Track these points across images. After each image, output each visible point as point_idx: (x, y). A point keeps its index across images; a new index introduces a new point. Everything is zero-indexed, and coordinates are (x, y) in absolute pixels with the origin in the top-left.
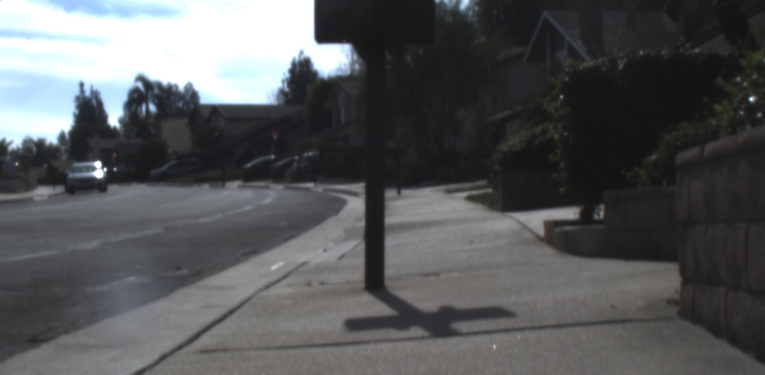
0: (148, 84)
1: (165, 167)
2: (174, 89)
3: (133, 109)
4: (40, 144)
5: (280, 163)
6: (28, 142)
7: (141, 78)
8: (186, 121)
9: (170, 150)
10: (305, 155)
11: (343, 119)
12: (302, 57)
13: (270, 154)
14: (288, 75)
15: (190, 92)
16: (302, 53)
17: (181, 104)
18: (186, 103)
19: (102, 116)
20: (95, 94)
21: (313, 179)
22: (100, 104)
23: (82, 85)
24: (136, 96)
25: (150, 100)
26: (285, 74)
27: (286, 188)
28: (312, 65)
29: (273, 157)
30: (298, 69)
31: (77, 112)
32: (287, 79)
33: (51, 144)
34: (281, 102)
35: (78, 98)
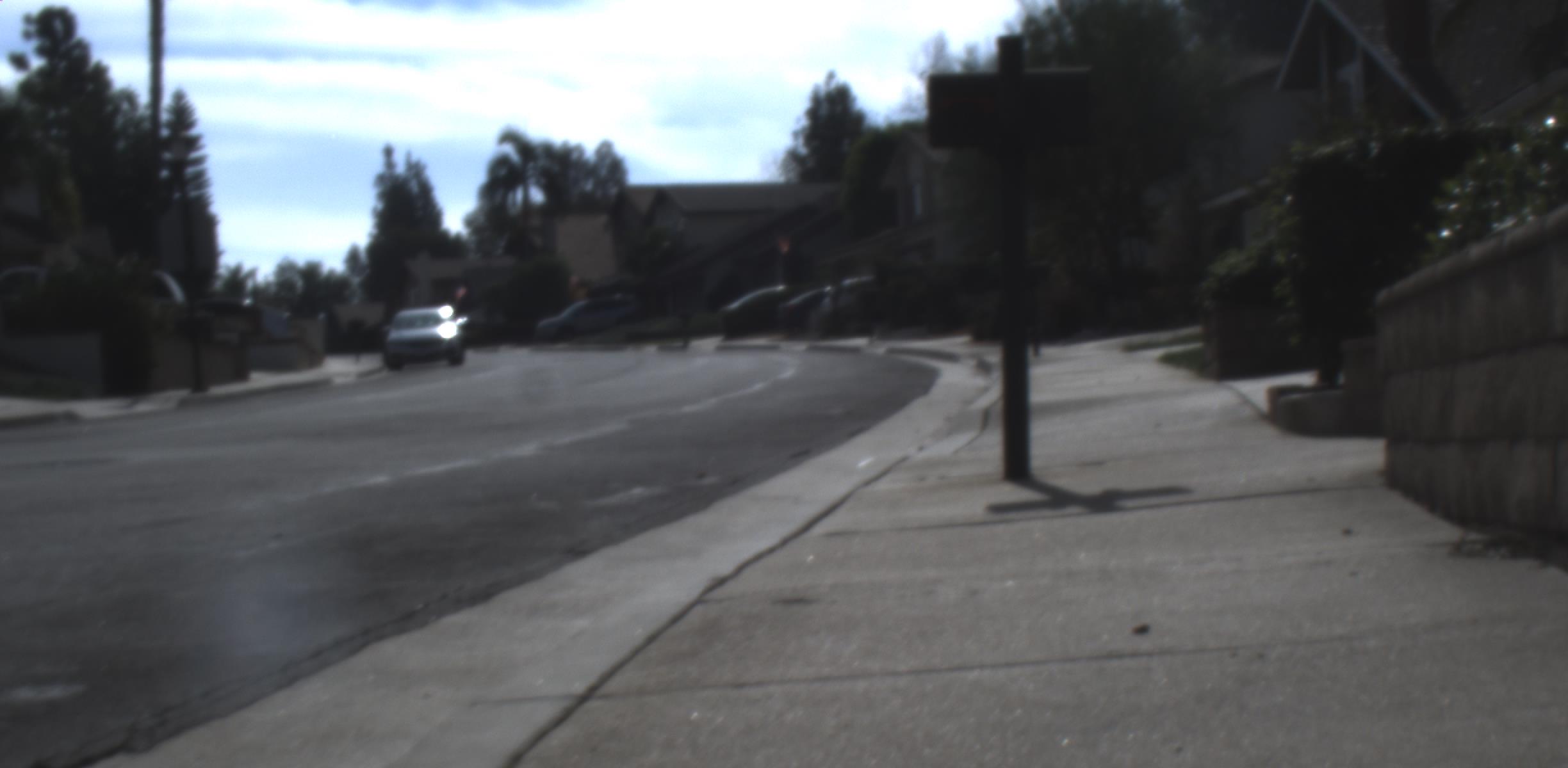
0: (526, 149)
1: (566, 314)
2: (575, 156)
3: (498, 198)
4: (311, 272)
5: (795, 301)
6: (286, 270)
7: (510, 137)
8: (603, 219)
9: (574, 279)
10: (848, 282)
11: (919, 207)
12: (833, 85)
13: (773, 282)
14: (804, 122)
15: (608, 161)
16: (831, 76)
17: (589, 186)
18: (601, 183)
19: (432, 215)
20: (416, 170)
21: (863, 331)
22: (426, 191)
23: (388, 152)
24: (503, 172)
25: (532, 180)
26: (798, 120)
27: (813, 349)
28: (854, 99)
29: (780, 288)
30: (824, 111)
31: (380, 206)
32: (804, 130)
33: (332, 273)
34: (793, 176)
35: (381, 179)
